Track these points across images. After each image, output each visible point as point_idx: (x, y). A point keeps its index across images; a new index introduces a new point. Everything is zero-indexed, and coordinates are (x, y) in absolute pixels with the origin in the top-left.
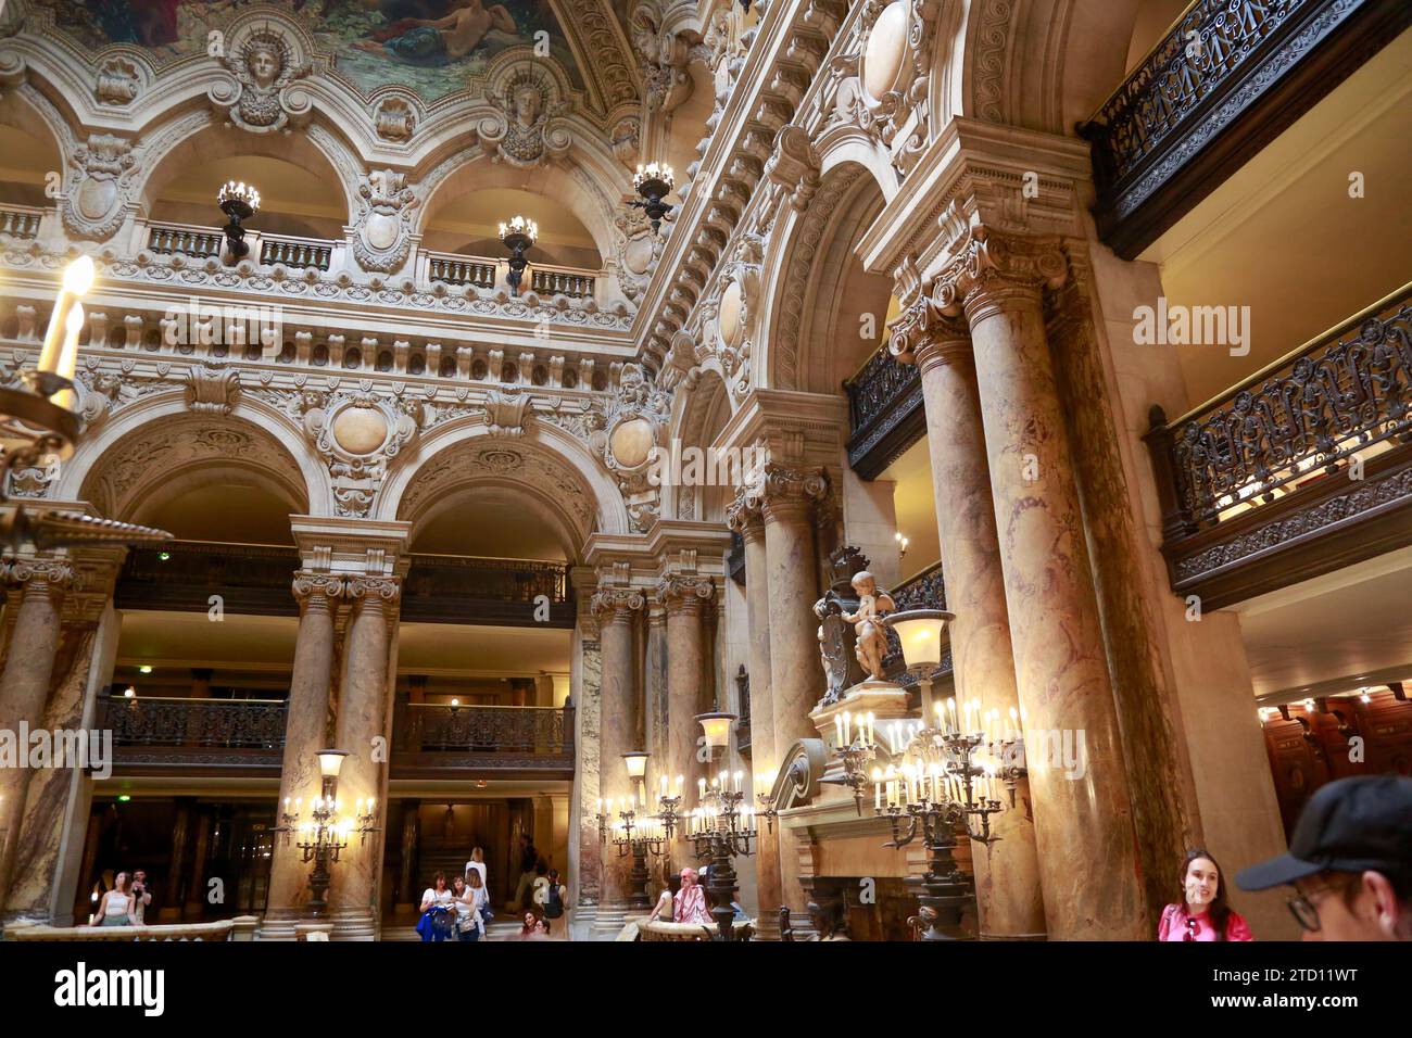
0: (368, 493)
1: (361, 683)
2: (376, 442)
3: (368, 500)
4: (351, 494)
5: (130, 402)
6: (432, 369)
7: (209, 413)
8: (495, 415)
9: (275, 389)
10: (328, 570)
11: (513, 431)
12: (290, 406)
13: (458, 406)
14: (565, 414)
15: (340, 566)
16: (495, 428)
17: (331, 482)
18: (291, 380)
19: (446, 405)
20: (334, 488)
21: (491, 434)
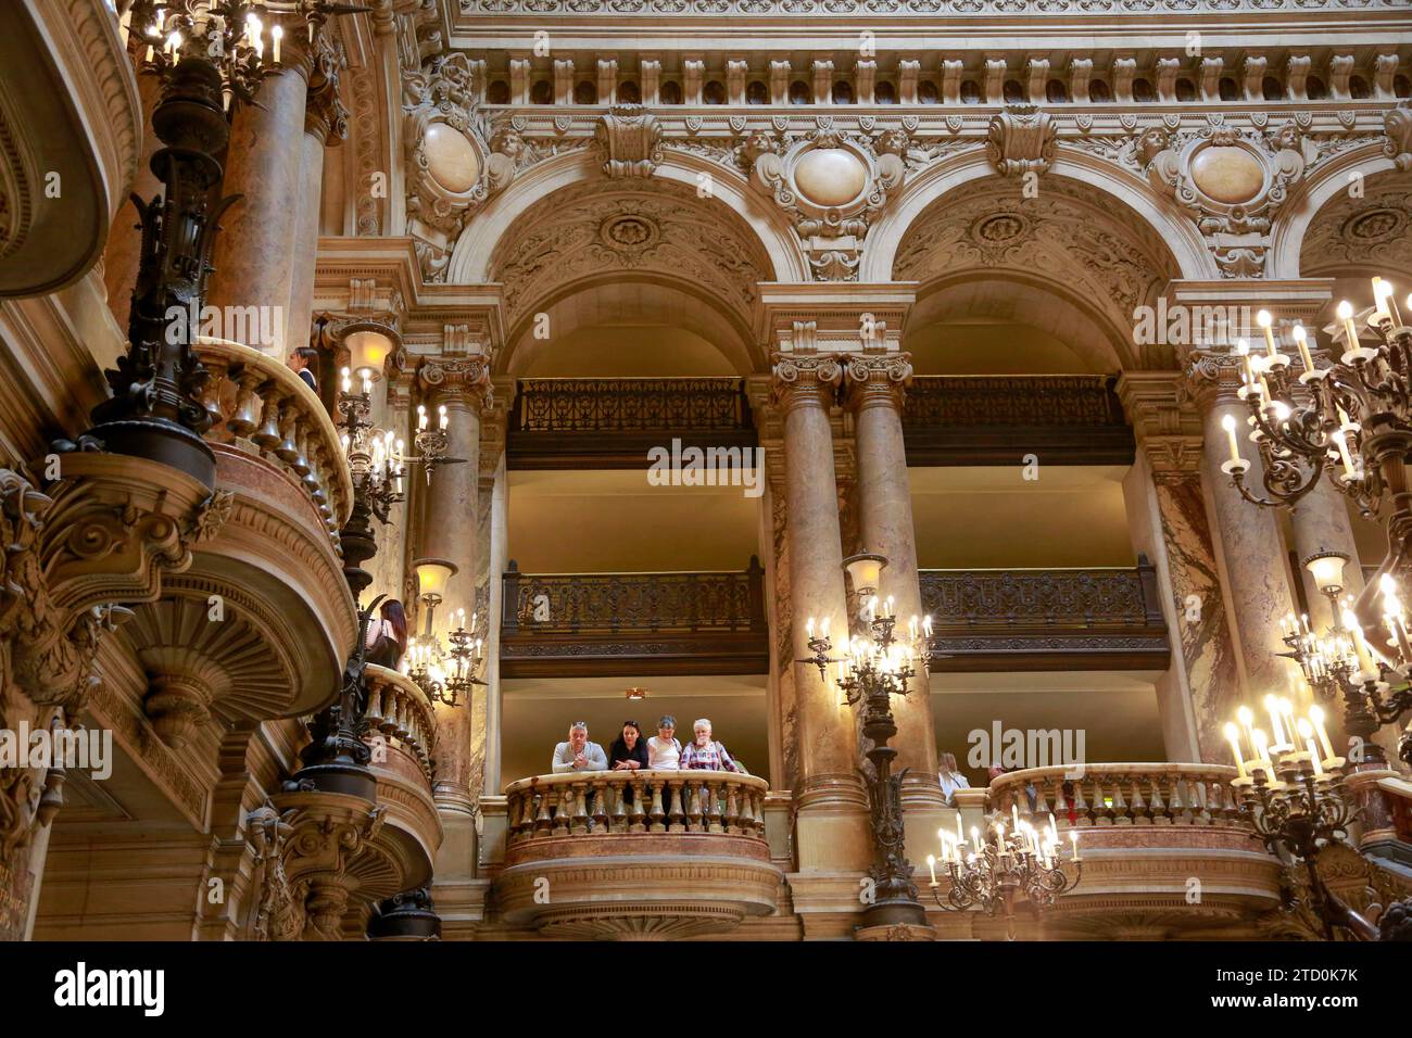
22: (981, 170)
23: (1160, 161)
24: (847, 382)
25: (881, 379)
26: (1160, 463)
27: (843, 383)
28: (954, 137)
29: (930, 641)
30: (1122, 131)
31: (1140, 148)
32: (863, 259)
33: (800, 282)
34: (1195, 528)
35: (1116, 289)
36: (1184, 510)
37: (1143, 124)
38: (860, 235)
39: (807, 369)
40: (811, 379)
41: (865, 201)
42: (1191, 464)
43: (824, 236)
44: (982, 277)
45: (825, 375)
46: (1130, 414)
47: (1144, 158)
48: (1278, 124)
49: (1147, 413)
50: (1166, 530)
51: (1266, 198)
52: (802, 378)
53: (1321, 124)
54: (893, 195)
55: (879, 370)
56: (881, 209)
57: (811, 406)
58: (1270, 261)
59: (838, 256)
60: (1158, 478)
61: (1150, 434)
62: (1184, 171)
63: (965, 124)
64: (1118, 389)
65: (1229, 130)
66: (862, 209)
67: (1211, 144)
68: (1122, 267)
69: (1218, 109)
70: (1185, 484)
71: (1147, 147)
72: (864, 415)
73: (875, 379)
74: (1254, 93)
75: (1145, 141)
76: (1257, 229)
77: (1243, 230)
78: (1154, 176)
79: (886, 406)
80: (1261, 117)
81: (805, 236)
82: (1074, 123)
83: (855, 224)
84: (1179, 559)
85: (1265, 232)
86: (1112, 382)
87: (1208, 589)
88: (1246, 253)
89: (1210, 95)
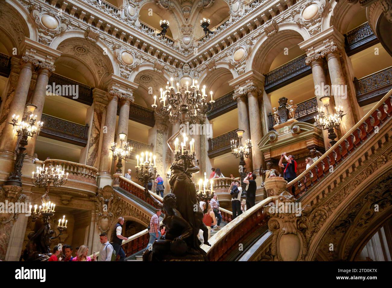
0: (129, 75)
1: (125, 120)
2: (131, 63)
3: (128, 76)
4: (125, 74)
5: (70, 30)
6: (143, 50)
7: (90, 41)
8: (156, 65)
9: (107, 41)
10: (118, 90)
11: (160, 71)
12: (111, 46)
13: (148, 61)
14: (170, 71)
15: (121, 91)
16: (156, 69)
17: (120, 69)
18: (111, 40)
19: (145, 60)
20: (121, 71)
21: (154, 71)
22: (82, 36)
23: (117, 50)
24: (39, 67)
25: (47, 69)
26: (96, 107)
27: (38, 67)
28: (79, 27)
29: (41, 127)
30: (111, 42)
31: (114, 46)
32: (51, 43)
33: (35, 41)
34: (99, 122)
35: (99, 71)
36: (98, 118)
37: (115, 42)
38: (53, 37)
39: (31, 60)
40: (31, 63)
41: (56, 31)
42: (102, 109)
43: (44, 34)
44: (73, 58)
45: (35, 63)
46: (94, 96)
47: (114, 49)
48: (138, 54)
49: (97, 97)
50: (93, 120)
51: (132, 66)
52: (29, 62)
53: (145, 57)
54: (62, 33)
55: (47, 67)
56: (59, 34)
57: (29, 69)
58: (129, 77)
59: (46, 40)
60: (95, 110)
61: (96, 101)
62: (120, 54)
63: (82, 26)
64: (93, 91)
65: (130, 51)
66: (55, 32)
67: (126, 52)
68: (102, 67)
69: (129, 46)
70: (100, 113)
71: (115, 47)
72: (41, 75)
73: (46, 69)
74: (136, 46)
75: (115, 46)
76: (129, 71)
77: (127, 70)
78: (115, 53)
79: (47, 75)
80: (136, 51)
81: (40, 32)
82: (103, 36)
83: (52, 35)
84: (94, 127)
85: (130, 72)
86: (92, 89)
87: (98, 134)
88: (126, 74)
89: (129, 43)
